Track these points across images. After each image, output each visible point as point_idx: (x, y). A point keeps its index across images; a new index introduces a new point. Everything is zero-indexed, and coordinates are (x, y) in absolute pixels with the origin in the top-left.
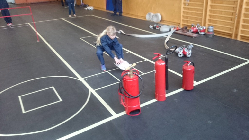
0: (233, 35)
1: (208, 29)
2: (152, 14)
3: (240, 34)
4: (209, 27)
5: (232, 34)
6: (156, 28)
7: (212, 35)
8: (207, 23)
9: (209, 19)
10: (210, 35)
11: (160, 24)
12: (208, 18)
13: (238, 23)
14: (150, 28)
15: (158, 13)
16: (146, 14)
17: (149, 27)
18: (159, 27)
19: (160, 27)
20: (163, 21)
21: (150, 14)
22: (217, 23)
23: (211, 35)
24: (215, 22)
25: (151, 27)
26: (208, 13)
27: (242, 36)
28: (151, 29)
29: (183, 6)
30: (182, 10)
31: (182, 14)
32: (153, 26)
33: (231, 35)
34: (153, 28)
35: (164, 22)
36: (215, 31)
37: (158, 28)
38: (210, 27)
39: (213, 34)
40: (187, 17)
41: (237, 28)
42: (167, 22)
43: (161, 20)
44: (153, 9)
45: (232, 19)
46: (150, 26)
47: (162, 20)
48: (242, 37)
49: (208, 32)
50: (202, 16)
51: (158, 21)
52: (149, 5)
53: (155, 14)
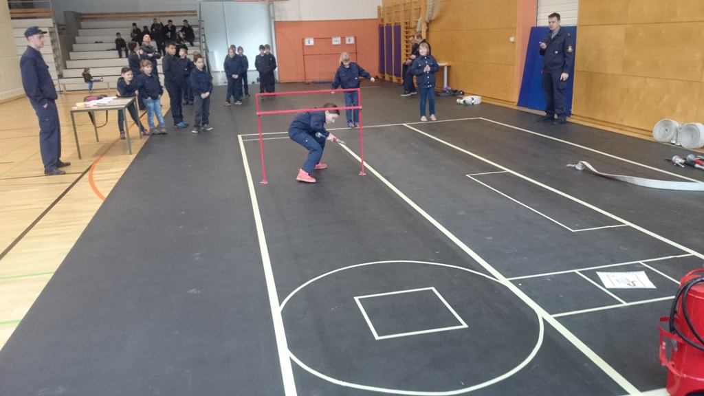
14: (674, 163)
15: (696, 122)
16: (656, 123)
17: (671, 161)
21: (667, 124)
25: (678, 160)
32: (686, 159)
34: (685, 164)
46: (674, 158)
51: (695, 147)
52: (666, 98)
53: (686, 124)
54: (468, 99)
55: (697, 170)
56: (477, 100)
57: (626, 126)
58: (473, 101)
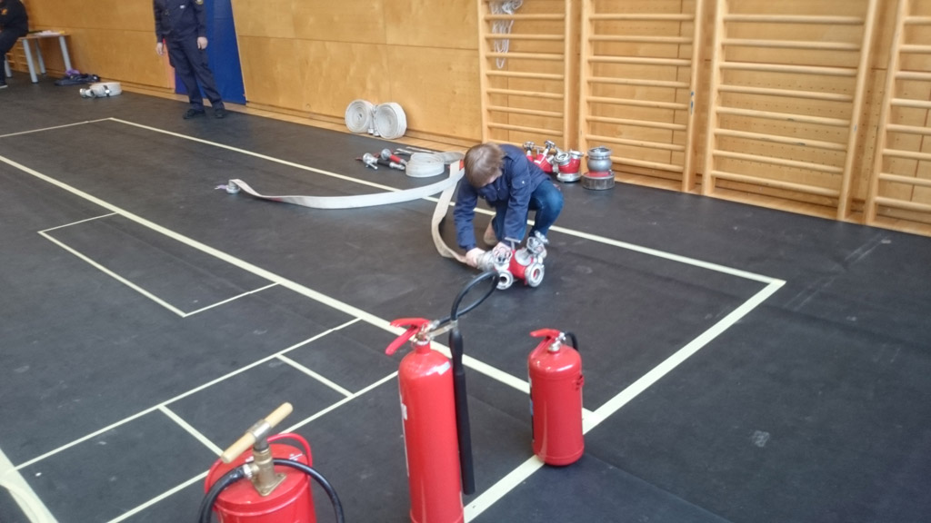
0: (687, 179)
1: (591, 158)
2: (369, 106)
3: (710, 171)
4: (592, 151)
5: (680, 173)
6: (392, 164)
7: (605, 183)
8: (585, 134)
9: (590, 117)
10: (599, 182)
11: (404, 146)
12: (584, 114)
13: (701, 127)
14: (365, 164)
15: (391, 101)
16: (347, 106)
17: (361, 161)
18: (402, 161)
19: (407, 157)
20: (413, 134)
21: (359, 107)
22: (619, 134)
23: (603, 180)
24: (613, 129)
25: (370, 159)
26: (585, 96)
27: (718, 179)
28: (370, 166)
29: (485, 69)
30: (485, 87)
31: (485, 104)
32: (380, 157)
33: (676, 177)
34: (379, 164)
35: (421, 136)
36: (616, 167)
37: (398, 163)
38: (598, 153)
39: (612, 179)
40: (505, 116)
41: (699, 149)
42: (432, 137)
43: (407, 130)
44: (370, 86)
45: (674, 114)
46: (364, 156)
47: (409, 131)
48: (719, 182)
49: (592, 170)
50: (561, 109)
51: (395, 136)
52: (352, 71)
53: (380, 105)
54: (98, 88)
55: (393, 171)
56: (112, 88)
57: (315, 114)
58: (107, 91)
